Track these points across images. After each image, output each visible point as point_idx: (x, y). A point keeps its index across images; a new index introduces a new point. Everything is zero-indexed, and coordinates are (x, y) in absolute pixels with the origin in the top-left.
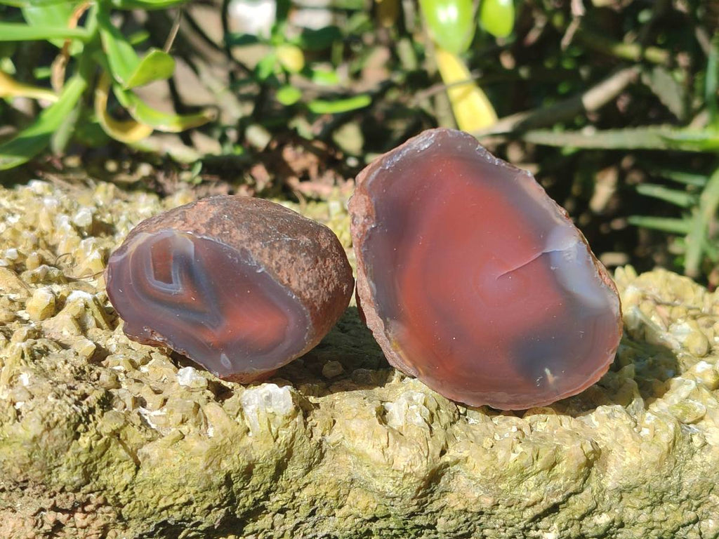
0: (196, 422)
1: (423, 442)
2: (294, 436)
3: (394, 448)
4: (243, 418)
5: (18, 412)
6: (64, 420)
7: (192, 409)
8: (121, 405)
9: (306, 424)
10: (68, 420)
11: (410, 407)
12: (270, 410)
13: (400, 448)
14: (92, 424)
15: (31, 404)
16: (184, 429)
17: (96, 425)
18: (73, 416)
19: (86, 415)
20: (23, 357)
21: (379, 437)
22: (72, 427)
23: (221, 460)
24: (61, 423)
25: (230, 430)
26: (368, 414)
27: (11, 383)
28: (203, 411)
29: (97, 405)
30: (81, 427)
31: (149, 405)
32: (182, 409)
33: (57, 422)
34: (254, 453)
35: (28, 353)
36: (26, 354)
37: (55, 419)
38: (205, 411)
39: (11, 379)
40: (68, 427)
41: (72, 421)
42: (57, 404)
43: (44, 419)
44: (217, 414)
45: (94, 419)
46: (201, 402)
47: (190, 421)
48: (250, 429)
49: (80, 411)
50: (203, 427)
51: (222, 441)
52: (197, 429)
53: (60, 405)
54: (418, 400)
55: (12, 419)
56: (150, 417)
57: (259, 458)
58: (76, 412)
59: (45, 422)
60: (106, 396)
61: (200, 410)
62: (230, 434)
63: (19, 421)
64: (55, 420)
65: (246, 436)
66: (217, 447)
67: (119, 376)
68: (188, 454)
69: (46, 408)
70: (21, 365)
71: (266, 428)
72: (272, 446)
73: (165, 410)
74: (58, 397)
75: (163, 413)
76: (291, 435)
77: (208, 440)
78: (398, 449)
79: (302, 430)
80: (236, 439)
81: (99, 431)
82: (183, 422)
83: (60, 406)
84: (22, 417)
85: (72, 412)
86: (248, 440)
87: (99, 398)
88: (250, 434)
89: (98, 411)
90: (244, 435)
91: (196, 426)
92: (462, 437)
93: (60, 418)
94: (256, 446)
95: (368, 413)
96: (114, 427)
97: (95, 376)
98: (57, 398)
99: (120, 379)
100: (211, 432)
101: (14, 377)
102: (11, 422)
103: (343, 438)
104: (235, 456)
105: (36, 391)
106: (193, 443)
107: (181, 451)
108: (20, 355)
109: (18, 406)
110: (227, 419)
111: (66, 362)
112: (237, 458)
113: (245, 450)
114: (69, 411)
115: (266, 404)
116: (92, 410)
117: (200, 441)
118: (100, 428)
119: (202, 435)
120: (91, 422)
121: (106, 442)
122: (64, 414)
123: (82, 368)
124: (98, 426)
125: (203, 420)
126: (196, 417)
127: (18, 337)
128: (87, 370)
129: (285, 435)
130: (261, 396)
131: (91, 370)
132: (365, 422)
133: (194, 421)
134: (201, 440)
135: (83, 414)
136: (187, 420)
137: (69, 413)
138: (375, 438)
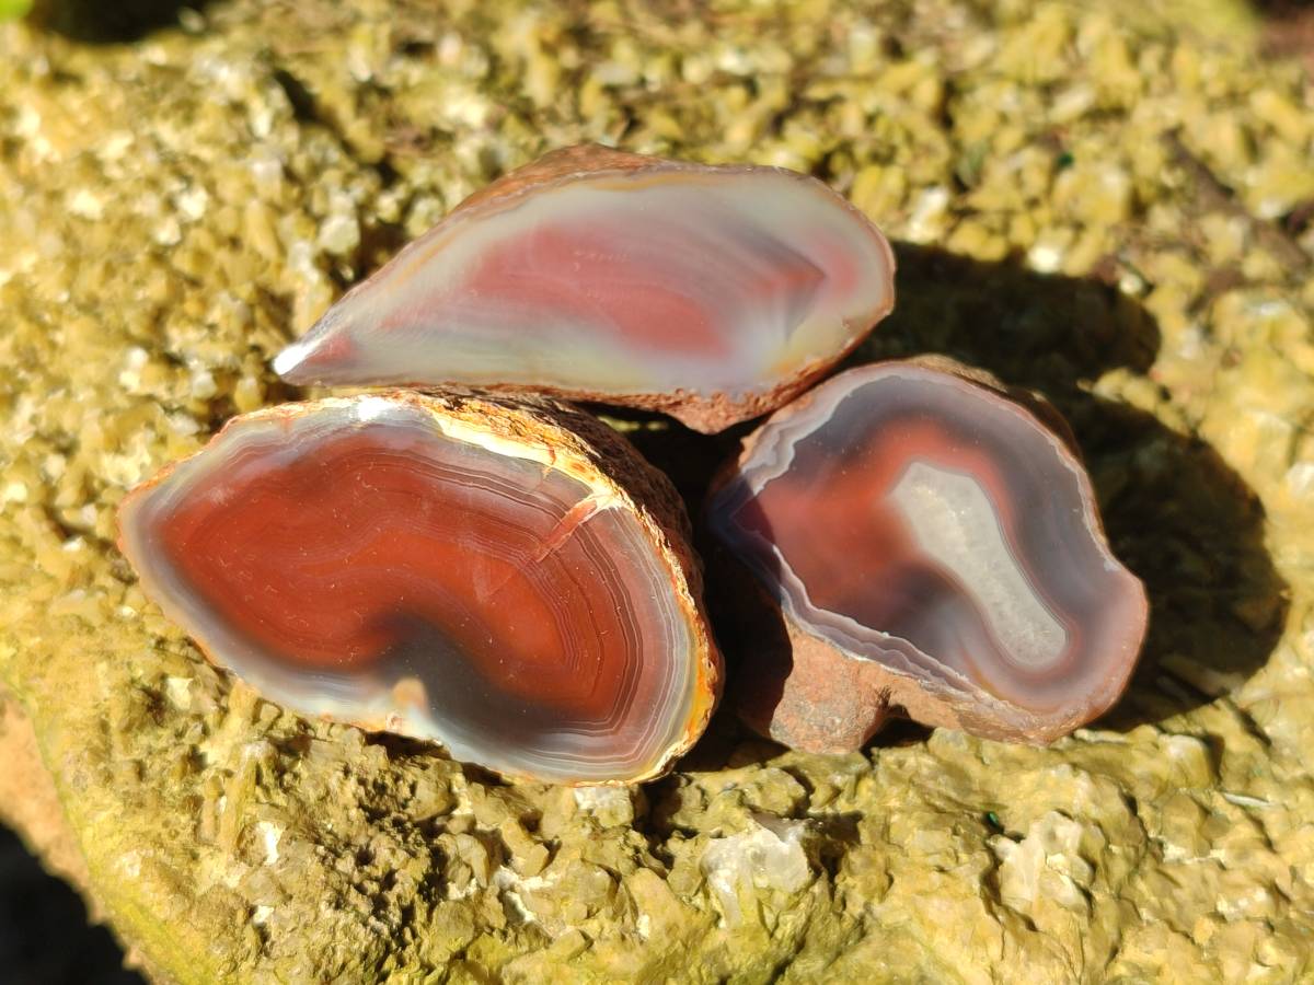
0: (615, 913)
1: (1073, 945)
2: (809, 919)
3: (1015, 964)
4: (707, 896)
5: (263, 934)
6: (357, 960)
7: (605, 894)
8: (463, 873)
9: (832, 891)
10: (365, 956)
11: (1049, 858)
12: (762, 882)
13: (1027, 966)
14: (411, 949)
15: (287, 912)
16: (592, 927)
17: (419, 947)
18: (373, 947)
19: (397, 934)
20: (258, 780)
21: (984, 943)
22: (373, 969)
23: (666, 978)
24: (352, 964)
25: (682, 925)
26: (963, 890)
27: (242, 845)
28: (626, 887)
29: (416, 896)
30: (390, 963)
31: (518, 860)
32: (587, 896)
33: (343, 966)
34: (731, 960)
35: (269, 767)
36: (264, 770)
37: (339, 959)
38: (630, 888)
39: (241, 837)
40: (365, 970)
41: (373, 956)
42: (341, 924)
43: (317, 967)
44: (656, 895)
45: (414, 935)
46: (623, 867)
47: (602, 912)
48: (722, 914)
49: (386, 931)
50: (628, 919)
51: (667, 950)
52: (617, 925)
53: (345, 926)
54: (1066, 837)
55: (254, 953)
56: (522, 894)
57: (740, 966)
58: (378, 933)
59: (320, 972)
60: (434, 870)
61: (622, 886)
62: (682, 933)
63: (267, 955)
64: (340, 962)
65: (713, 929)
66: (659, 961)
67: (454, 782)
68: (601, 974)
69: (319, 938)
70: (258, 801)
71: (754, 919)
72: (765, 945)
73: (551, 875)
74: (339, 903)
75: (548, 884)
76: (803, 919)
77: (640, 950)
78: (1022, 965)
79: (826, 905)
80: (694, 938)
81: (426, 959)
82: (590, 915)
83: (347, 930)
84: (273, 943)
85: (370, 938)
86: (719, 937)
87: (420, 878)
88: (722, 924)
89: (420, 915)
90: (709, 928)
91: (614, 919)
92: (1153, 910)
93: (348, 956)
94: (734, 946)
95: (964, 885)
96: (455, 947)
97: (405, 792)
98: (338, 907)
99: (455, 789)
100: (645, 926)
101: (246, 832)
102: (251, 962)
103: (910, 920)
104: (693, 971)
105: (294, 883)
106: (612, 958)
107: (586, 970)
108: (254, 777)
109: (263, 914)
110: (676, 905)
111: (347, 772)
112: (696, 972)
113: (713, 957)
114: (364, 938)
115: (755, 869)
116: (408, 914)
117: (625, 954)
118: (428, 953)
119: (627, 936)
120: (410, 944)
121: (440, 977)
122: (356, 946)
123: (379, 781)
124: (423, 949)
125: (627, 905)
126: (613, 903)
127: (243, 697)
128: (389, 781)
129: (790, 925)
130: (744, 851)
131: (397, 778)
132: (958, 907)
133: (611, 913)
134: (626, 949)
135: (392, 934)
136: (598, 910)
137: (365, 943)
138: (976, 943)
